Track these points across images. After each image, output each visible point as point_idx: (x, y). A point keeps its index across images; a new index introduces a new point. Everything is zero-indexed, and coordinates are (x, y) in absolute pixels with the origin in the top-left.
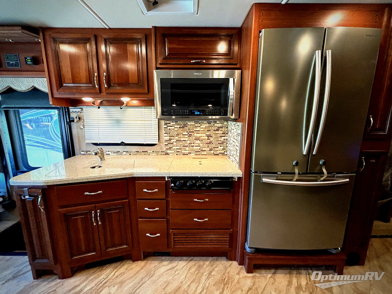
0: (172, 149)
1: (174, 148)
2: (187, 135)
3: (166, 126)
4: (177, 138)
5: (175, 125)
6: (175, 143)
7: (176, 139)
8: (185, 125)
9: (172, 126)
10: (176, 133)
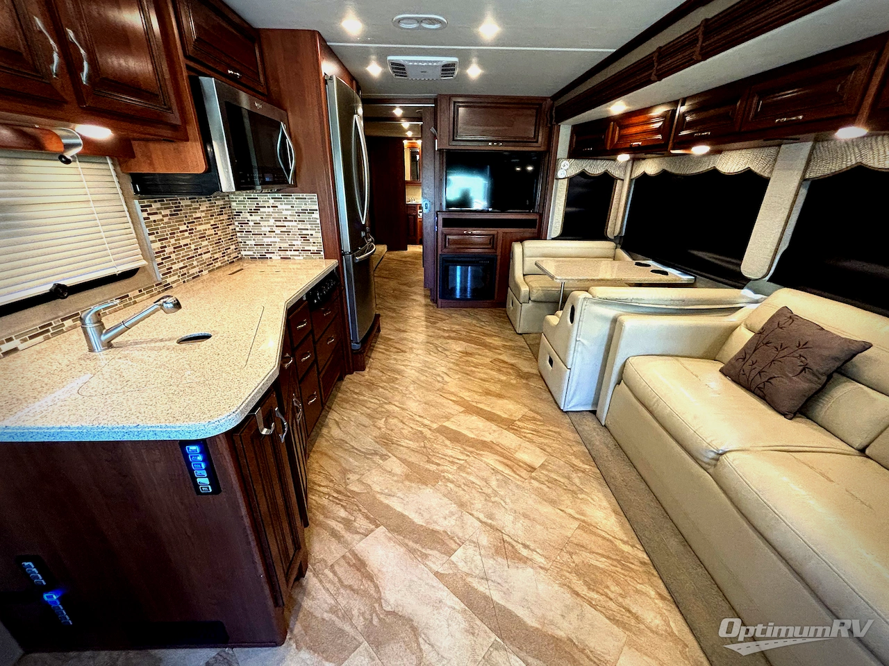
0: (174, 271)
1: (175, 267)
2: (186, 231)
3: (145, 215)
4: (173, 241)
5: (161, 208)
6: (173, 256)
7: (173, 245)
8: (178, 209)
9: (156, 213)
10: (168, 231)
